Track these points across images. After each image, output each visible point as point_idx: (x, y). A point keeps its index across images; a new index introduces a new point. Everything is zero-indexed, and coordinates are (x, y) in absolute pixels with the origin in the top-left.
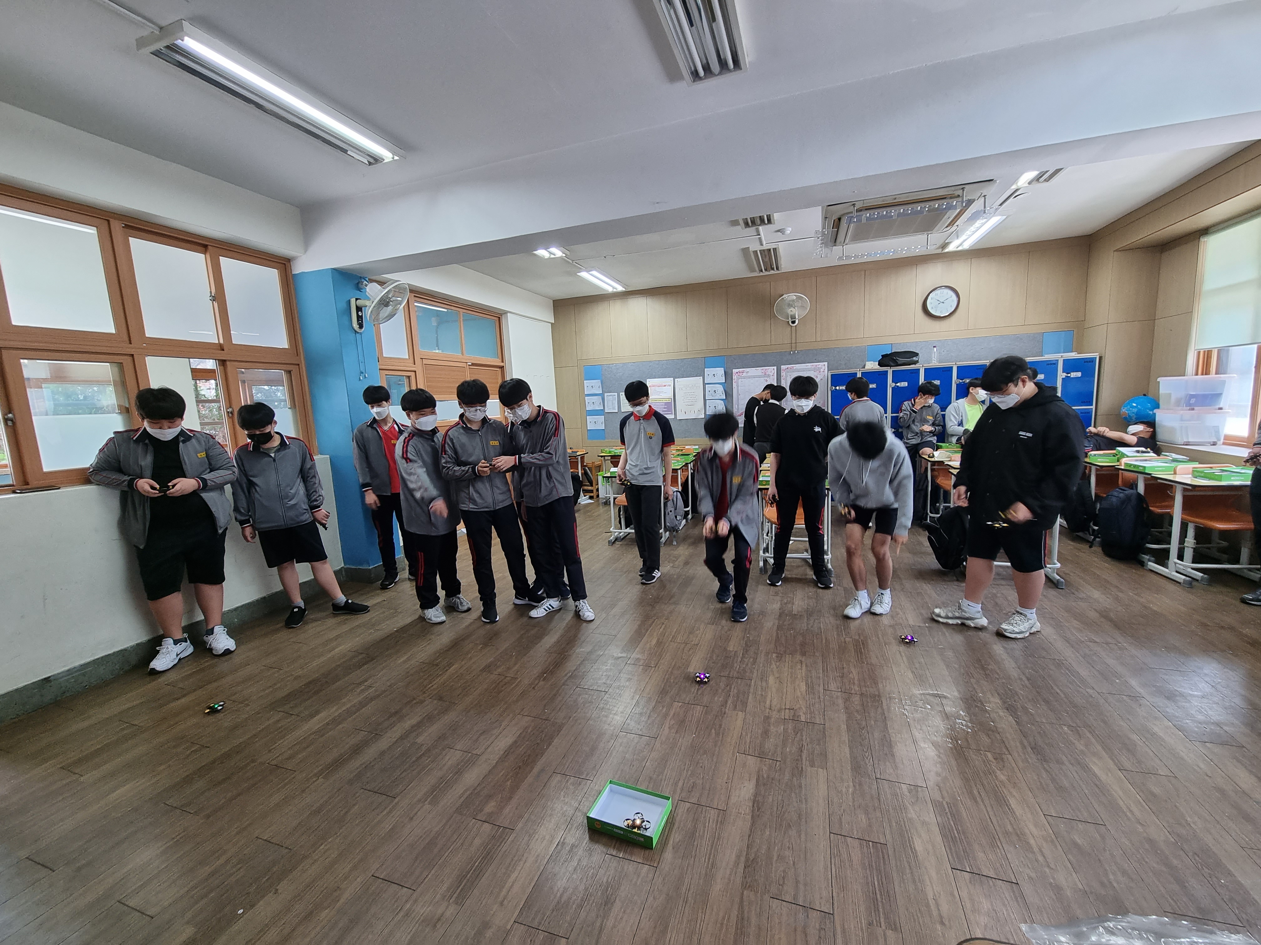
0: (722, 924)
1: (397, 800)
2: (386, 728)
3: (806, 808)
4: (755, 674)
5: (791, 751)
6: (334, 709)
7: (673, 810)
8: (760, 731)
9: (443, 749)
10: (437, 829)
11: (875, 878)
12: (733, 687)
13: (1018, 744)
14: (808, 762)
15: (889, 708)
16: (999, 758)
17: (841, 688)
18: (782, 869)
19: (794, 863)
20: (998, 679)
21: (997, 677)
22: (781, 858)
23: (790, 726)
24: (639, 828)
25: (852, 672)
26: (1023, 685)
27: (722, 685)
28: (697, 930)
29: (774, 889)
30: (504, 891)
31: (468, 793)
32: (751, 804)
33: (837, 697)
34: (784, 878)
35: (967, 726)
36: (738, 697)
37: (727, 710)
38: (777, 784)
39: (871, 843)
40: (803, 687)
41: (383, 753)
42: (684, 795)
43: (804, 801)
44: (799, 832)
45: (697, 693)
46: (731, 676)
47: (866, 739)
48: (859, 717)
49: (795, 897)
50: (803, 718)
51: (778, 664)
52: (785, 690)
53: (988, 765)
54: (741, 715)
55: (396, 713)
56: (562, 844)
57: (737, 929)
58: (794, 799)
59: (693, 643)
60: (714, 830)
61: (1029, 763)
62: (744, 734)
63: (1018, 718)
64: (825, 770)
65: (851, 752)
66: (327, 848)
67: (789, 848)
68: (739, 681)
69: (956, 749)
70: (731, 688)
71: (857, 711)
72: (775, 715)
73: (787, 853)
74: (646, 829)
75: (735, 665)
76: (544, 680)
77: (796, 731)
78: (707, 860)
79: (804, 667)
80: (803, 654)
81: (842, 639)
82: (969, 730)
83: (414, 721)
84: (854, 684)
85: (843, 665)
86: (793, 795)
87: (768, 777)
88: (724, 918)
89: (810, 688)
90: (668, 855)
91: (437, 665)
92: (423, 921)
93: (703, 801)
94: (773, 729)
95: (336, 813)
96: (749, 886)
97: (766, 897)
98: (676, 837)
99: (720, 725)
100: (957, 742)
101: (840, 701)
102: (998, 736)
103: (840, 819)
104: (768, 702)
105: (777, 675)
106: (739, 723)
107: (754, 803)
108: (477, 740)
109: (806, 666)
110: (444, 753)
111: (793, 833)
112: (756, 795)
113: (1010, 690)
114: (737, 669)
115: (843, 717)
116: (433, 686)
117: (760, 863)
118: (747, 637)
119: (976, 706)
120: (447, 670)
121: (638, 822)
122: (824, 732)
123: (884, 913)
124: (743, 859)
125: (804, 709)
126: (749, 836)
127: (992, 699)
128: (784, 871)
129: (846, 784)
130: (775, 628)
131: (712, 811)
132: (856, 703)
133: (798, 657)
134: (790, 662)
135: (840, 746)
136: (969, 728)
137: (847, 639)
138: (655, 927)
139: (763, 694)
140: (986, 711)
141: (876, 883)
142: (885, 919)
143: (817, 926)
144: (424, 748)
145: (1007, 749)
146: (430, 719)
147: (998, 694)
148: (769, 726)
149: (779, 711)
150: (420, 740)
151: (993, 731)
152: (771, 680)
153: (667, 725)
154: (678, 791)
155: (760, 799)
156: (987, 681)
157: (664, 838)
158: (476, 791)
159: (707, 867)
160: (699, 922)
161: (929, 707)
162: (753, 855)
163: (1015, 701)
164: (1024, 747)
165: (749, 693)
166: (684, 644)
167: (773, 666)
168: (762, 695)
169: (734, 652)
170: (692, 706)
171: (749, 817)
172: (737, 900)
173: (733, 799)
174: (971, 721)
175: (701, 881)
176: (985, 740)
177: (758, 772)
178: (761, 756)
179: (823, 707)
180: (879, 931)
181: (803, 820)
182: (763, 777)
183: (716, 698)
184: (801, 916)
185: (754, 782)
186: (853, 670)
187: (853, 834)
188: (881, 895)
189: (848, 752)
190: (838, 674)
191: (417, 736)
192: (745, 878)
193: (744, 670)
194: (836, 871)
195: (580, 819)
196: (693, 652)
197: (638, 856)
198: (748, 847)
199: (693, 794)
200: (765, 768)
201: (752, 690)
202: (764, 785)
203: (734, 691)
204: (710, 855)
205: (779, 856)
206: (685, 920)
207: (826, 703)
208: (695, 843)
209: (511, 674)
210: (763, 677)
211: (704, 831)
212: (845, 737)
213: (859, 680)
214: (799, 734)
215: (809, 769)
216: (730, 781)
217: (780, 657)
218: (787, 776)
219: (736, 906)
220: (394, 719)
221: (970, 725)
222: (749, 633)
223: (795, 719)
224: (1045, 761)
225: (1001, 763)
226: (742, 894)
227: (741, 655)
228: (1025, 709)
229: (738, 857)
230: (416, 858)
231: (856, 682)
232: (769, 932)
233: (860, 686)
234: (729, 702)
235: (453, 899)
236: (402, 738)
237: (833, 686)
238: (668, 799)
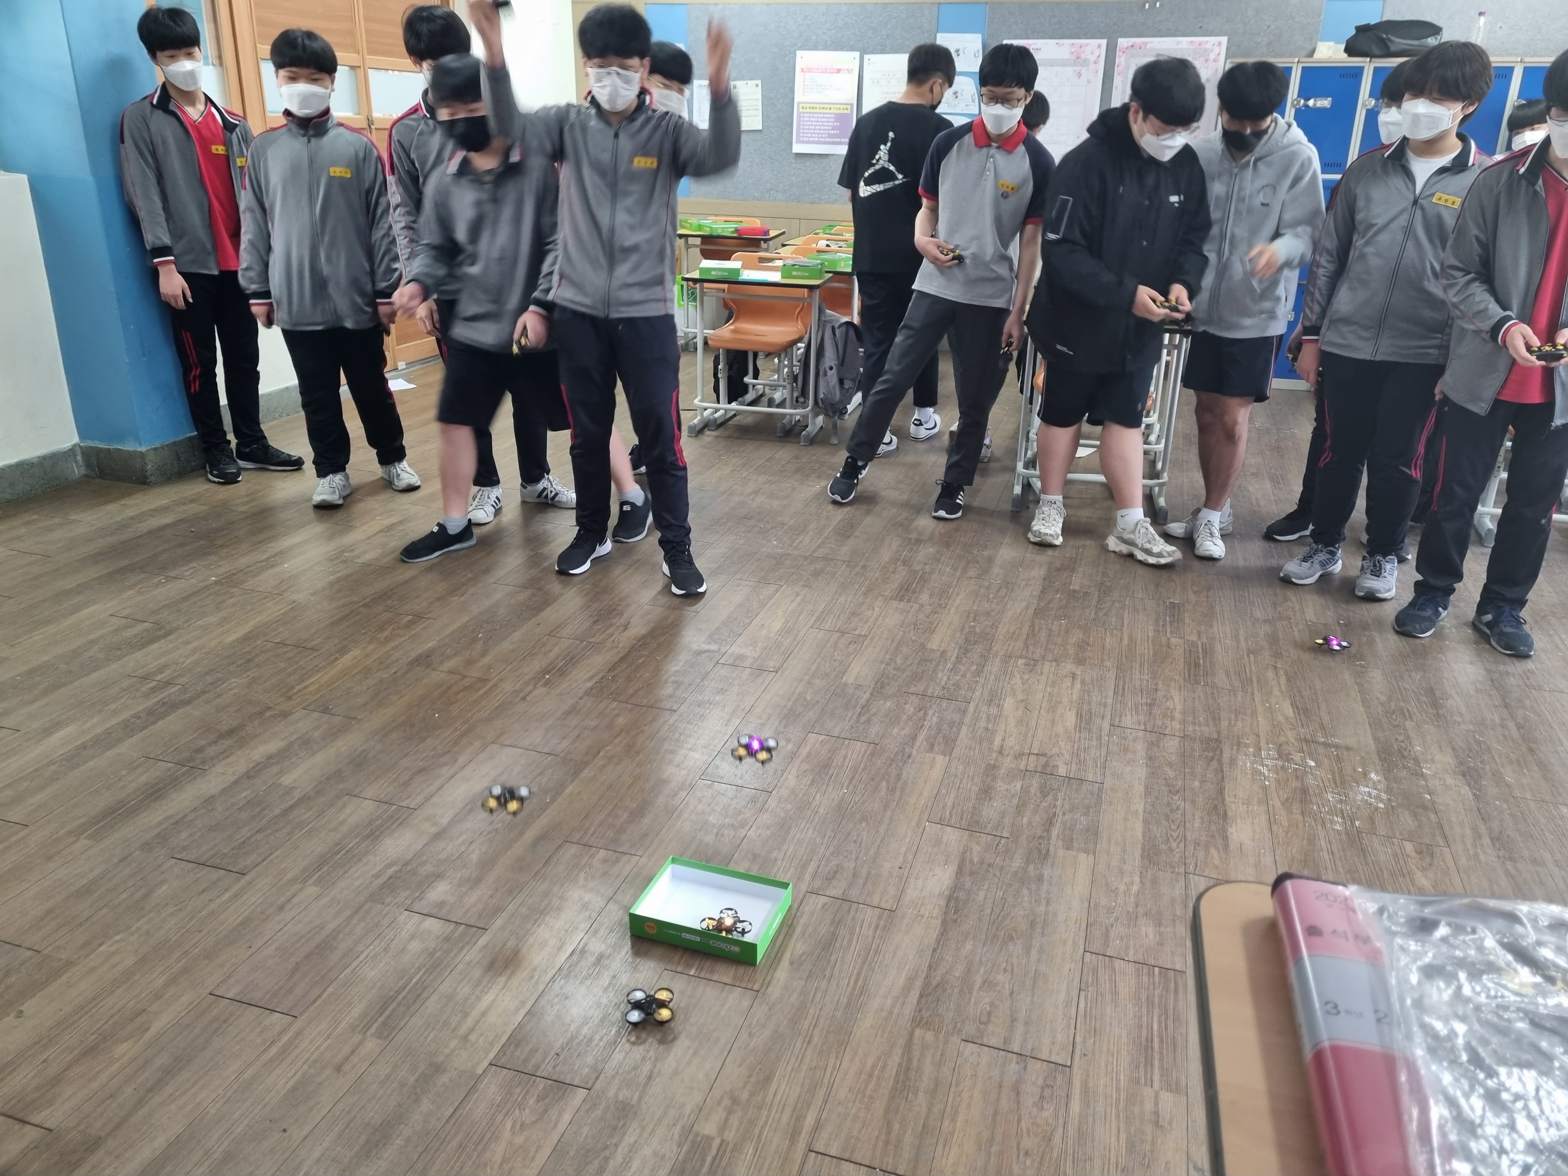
0: (870, 1076)
1: (247, 878)
2: (212, 758)
3: (1046, 913)
4: (978, 694)
5: (1030, 823)
6: (95, 721)
7: (796, 906)
8: (975, 789)
9: (338, 797)
10: (332, 926)
11: (1155, 1019)
12: (930, 712)
13: (1468, 831)
14: (1060, 843)
15: (1233, 761)
16: (1426, 852)
17: (1145, 724)
18: (987, 1000)
19: (1012, 993)
20: (1459, 724)
21: (1460, 720)
22: (987, 984)
23: (1035, 783)
24: (729, 930)
25: (1172, 697)
26: (1505, 736)
27: (910, 709)
28: (826, 1081)
29: (970, 1029)
30: (470, 1022)
31: (394, 869)
32: (943, 903)
33: (1135, 740)
34: (989, 1014)
35: (1378, 798)
36: (939, 730)
37: (914, 752)
38: (998, 873)
39: (1157, 969)
40: (1071, 719)
41: (210, 801)
42: (818, 883)
43: (1044, 902)
44: (1028, 950)
45: (858, 721)
46: (929, 693)
47: (1178, 809)
48: (1171, 774)
49: (1007, 1040)
50: (1062, 771)
51: (1026, 677)
52: (1034, 723)
53: (1402, 862)
54: (941, 761)
55: (231, 732)
56: (581, 952)
57: (896, 1082)
58: (1026, 899)
59: (857, 632)
60: (870, 940)
61: (1479, 861)
62: (944, 791)
63: (1480, 791)
64: (1091, 857)
65: (1147, 831)
66: (113, 948)
67: (1005, 970)
68: (944, 704)
69: (1347, 833)
70: (925, 714)
71: (1170, 764)
72: (1007, 763)
73: (1001, 978)
74: (743, 932)
75: (940, 675)
76: (545, 684)
77: (1044, 791)
78: (852, 984)
79: (1078, 686)
80: (1080, 662)
81: (1164, 640)
82: (1381, 805)
83: (272, 746)
84: (1172, 718)
85: (1157, 684)
86: (1025, 891)
87: (982, 862)
88: (874, 1067)
89: (1085, 720)
90: (782, 973)
91: (314, 649)
92: (315, 1061)
93: (854, 894)
94: (1000, 785)
95: (124, 896)
96: (926, 1023)
97: (955, 1040)
98: (797, 947)
99: (899, 776)
100: (1352, 823)
101: (1140, 748)
102: (1433, 817)
103: (1107, 931)
104: (997, 741)
105: (1020, 697)
106: (937, 772)
107: (948, 902)
108: (406, 784)
109: (1083, 682)
110: (340, 803)
111: (1016, 948)
112: (955, 888)
113: (1479, 743)
114: (943, 683)
115: (1141, 772)
116: (306, 687)
117: (949, 991)
118: (971, 627)
119: (1405, 767)
120: (336, 659)
121: (728, 922)
122: (1099, 797)
123: (1162, 1068)
124: (918, 984)
125: (1067, 756)
126: (934, 950)
127: (1439, 757)
128: (992, 1004)
129: (1127, 879)
130: (1031, 612)
131: (869, 911)
132: (1171, 751)
133: (1068, 667)
134: (1051, 675)
135: (1125, 819)
136: (1382, 801)
137: (1173, 640)
138: (750, 1076)
139: (990, 727)
140: (1422, 775)
141: (1155, 1027)
142: (1161, 1076)
143: (1040, 1082)
144: (297, 795)
145: (1445, 838)
146: (306, 743)
147: (1453, 749)
148: (994, 778)
149: (1019, 756)
150: (287, 780)
151: (1425, 808)
152: (1009, 704)
153: (794, 772)
154: (808, 877)
155: (962, 895)
156: (1438, 727)
157: (776, 949)
158: (409, 868)
159: (851, 994)
160: (829, 1070)
161: (1312, 764)
162: (938, 979)
163: (1482, 762)
164: (1478, 836)
165: (961, 723)
166: (838, 634)
167: (1017, 681)
168: (987, 729)
169: (939, 654)
170: (847, 742)
171: (937, 923)
172: (902, 1042)
173: (911, 894)
174: (1388, 790)
175: (839, 1014)
176: (1407, 821)
177: (964, 852)
178: (973, 827)
179: (1104, 753)
180: (1148, 1092)
181: (1038, 930)
182: (971, 861)
183: (895, 730)
184: (1014, 1067)
185: (952, 869)
186: (1175, 693)
187: (1127, 955)
188: (1161, 1041)
189: (1140, 830)
190: (1144, 700)
191: (281, 772)
192: (920, 1011)
193: (957, 686)
194: (1086, 1007)
195: (615, 915)
196: (855, 649)
197: (725, 973)
198: (930, 967)
199: (834, 882)
200: (977, 848)
201: (967, 720)
202: (971, 873)
203: (932, 719)
204: (858, 975)
205: (984, 982)
206: (804, 1067)
207: (1110, 748)
208: (833, 958)
209: (475, 672)
210: (994, 699)
211: (850, 941)
212: (1139, 805)
213: (1184, 713)
214: (1050, 798)
215: (1061, 853)
216: (908, 866)
217: (1032, 666)
218: (1017, 862)
219: (898, 1051)
220: (228, 742)
221: (1384, 796)
222: (974, 620)
223: (1046, 771)
224: (1511, 859)
225: (1428, 860)
226: (912, 1034)
227: (953, 659)
228: (1498, 778)
229: (911, 980)
230: (295, 969)
231: (1178, 716)
232: (953, 1089)
233: (1183, 722)
234: (920, 738)
235: (373, 1030)
236: (249, 775)
237: (1128, 720)
238: (785, 886)
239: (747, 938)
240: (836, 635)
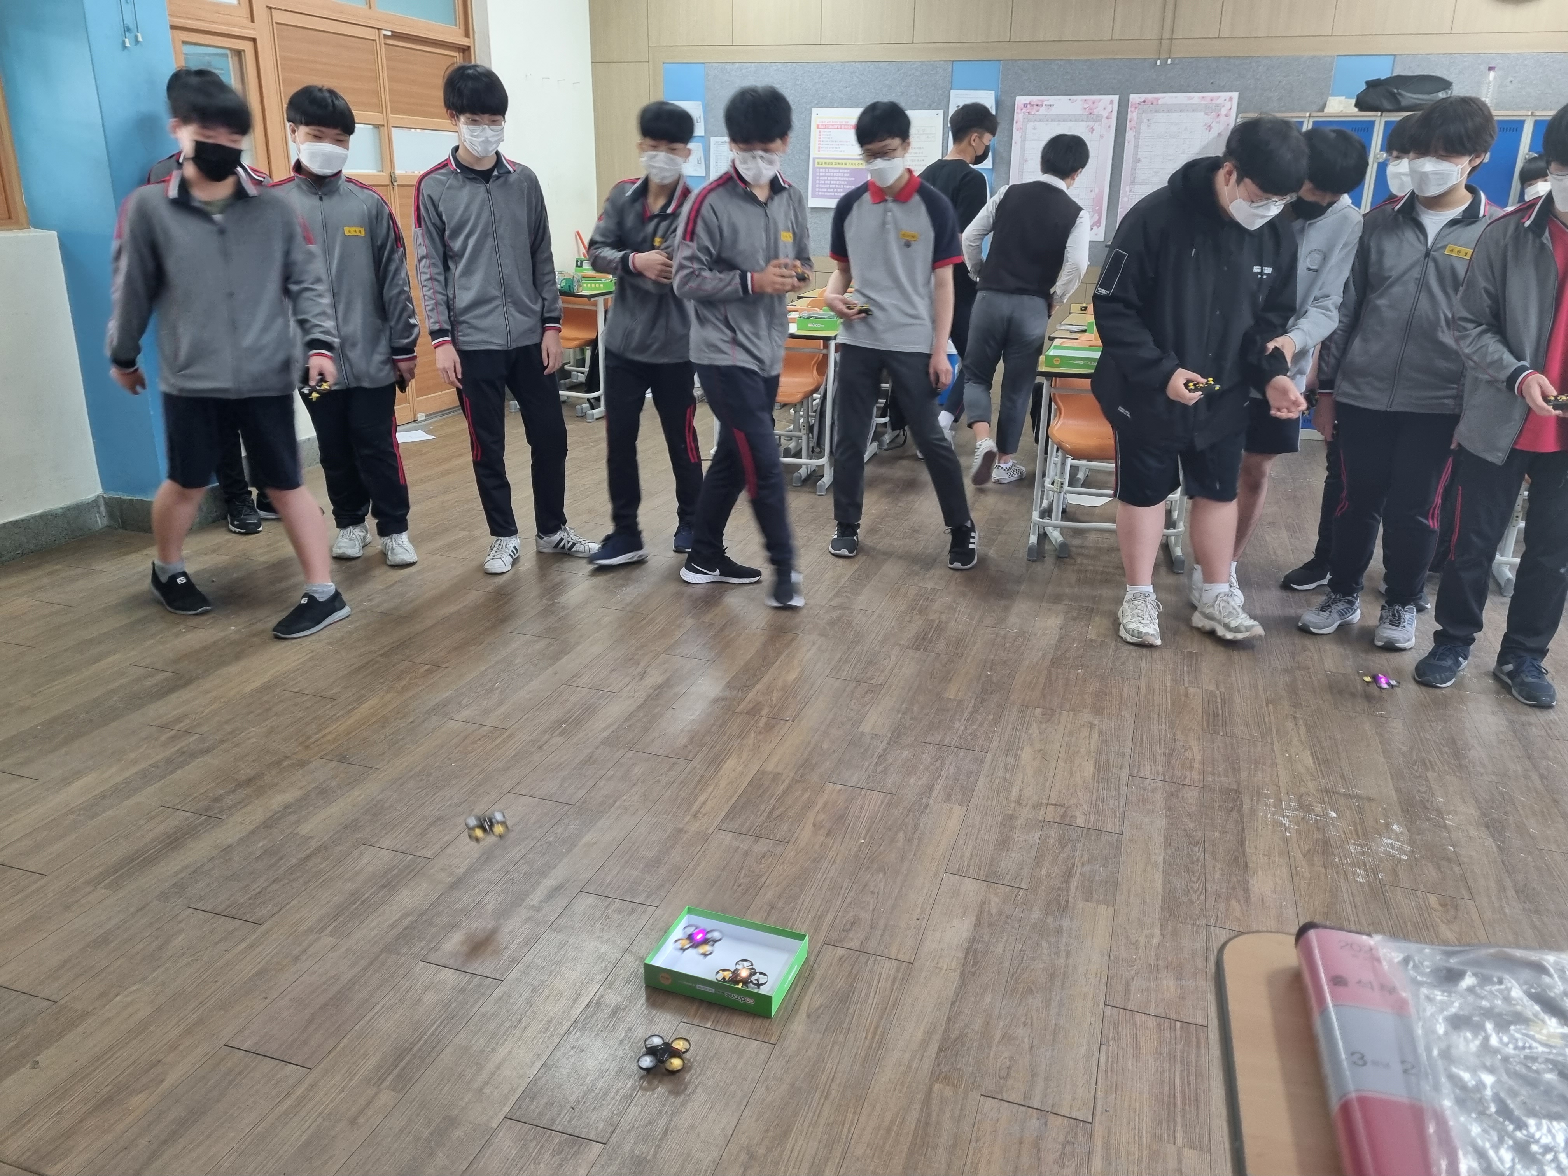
0: (889, 1131)
1: (264, 928)
2: (230, 808)
3: (1067, 966)
4: (995, 744)
5: (1048, 874)
6: (113, 770)
7: (812, 958)
8: (993, 839)
9: (355, 847)
10: (347, 977)
11: (1178, 1074)
12: (947, 762)
13: (1493, 884)
14: (1079, 895)
15: (1253, 812)
16: (1450, 904)
17: (1164, 775)
18: (1006, 1054)
19: (1031, 1048)
20: (1482, 775)
21: (1483, 771)
22: (1007, 1038)
23: (1054, 833)
24: (745, 982)
25: (1190, 747)
26: (1528, 787)
27: (927, 758)
28: (844, 1137)
29: (989, 1085)
30: (484, 1075)
31: (409, 919)
32: (961, 955)
33: (1154, 790)
34: (1009, 1068)
35: (1401, 850)
36: (957, 780)
37: (931, 802)
38: (1017, 926)
39: (1178, 1024)
40: (1089, 769)
41: (228, 849)
42: (834, 935)
43: (1063, 954)
44: (1048, 1003)
45: (874, 771)
46: (946, 742)
47: (1198, 860)
48: (1191, 825)
49: (1027, 1095)
50: (1081, 821)
51: (1044, 726)
52: (1051, 773)
53: (1426, 915)
54: (958, 811)
55: (249, 781)
56: (596, 1005)
57: (915, 1137)
58: (1045, 951)
59: (873, 682)
60: (888, 992)
61: (1504, 914)
62: (961, 842)
63: (1504, 842)
64: (1111, 909)
65: (1166, 882)
66: (129, 999)
67: (1025, 1024)
68: (962, 753)
69: (1370, 885)
70: (943, 764)
71: (1190, 815)
72: (1026, 813)
73: (1020, 1032)
74: (759, 985)
75: (957, 724)
76: (561, 734)
77: (1063, 842)
78: (869, 1037)
79: (1096, 736)
80: (1098, 711)
81: (1182, 690)
82: (1405, 857)
83: (290, 796)
84: (1192, 768)
85: (1175, 734)
86: (1044, 943)
87: (1000, 914)
88: (892, 1122)
89: (1103, 770)
90: (798, 1026)
91: (332, 699)
92: (330, 1114)
93: (871, 946)
94: (1018, 835)
95: (141, 946)
96: (945, 1078)
97: (974, 1095)
98: (814, 999)
99: (916, 826)
100: (1375, 876)
101: (1159, 798)
102: (1457, 869)
103: (1128, 985)
104: (1015, 793)
105: (1038, 746)
106: (954, 823)
107: (967, 954)
108: (422, 834)
109: (1101, 733)
110: (356, 853)
111: (1036, 1001)
112: (973, 940)
113: (1502, 794)
114: (960, 732)
115: (1161, 823)
116: (325, 735)
117: (967, 1045)
118: (988, 676)
119: (1428, 819)
120: (354, 709)
121: (744, 974)
122: (1118, 848)
123: (1184, 1125)
124: (937, 1038)
125: (1085, 807)
126: (953, 1003)
127: (1462, 808)
128: (1011, 1058)
129: (1147, 932)
130: (1047, 661)
131: (888, 964)
132: (1190, 801)
133: (1086, 716)
134: (1069, 725)
135: (1145, 871)
136: (1405, 853)
137: (1192, 690)
138: (767, 1131)
139: (1008, 776)
140: (1446, 827)
141: (1178, 1082)
142: (1185, 1132)
143: (1061, 1138)
144: (314, 844)
145: (1470, 890)
146: (324, 793)
147: (1476, 800)
148: (1012, 829)
149: (1036, 806)
150: (305, 829)
151: (1449, 860)
152: (1026, 754)
153: (810, 823)
154: (825, 927)
155: (980, 947)
156: (1461, 778)
157: (793, 1002)
158: (425, 918)
159: (870, 1048)
160: (847, 1125)
161: (1334, 815)
162: (957, 1032)
163: (1506, 813)
164: (1502, 889)
165: (978, 773)
167: (1034, 730)
168: (1004, 779)
169: (955, 703)
170: (863, 792)
171: (955, 976)
172: (920, 1097)
173: (929, 945)
174: (1411, 842)
175: (856, 1068)
176: (1430, 872)
177: (982, 904)
178: (991, 878)
179: (1122, 804)
180: (1171, 1149)
181: (1058, 984)
182: (989, 912)
183: (912, 780)
184: (1034, 1123)
185: (971, 920)
186: (1194, 744)
187: (1148, 1009)
188: (1184, 1098)
189: (1160, 881)
190: (1163, 750)
191: (298, 822)
192: (939, 1065)
193: (974, 735)
194: (1107, 1062)
195: (633, 966)
196: (872, 698)
197: (742, 1026)
198: (949, 1020)
199: (851, 935)
200: (995, 900)
201: (985, 769)
202: (990, 925)
203: (950, 769)
204: (877, 1028)
205: (1003, 1037)
206: (822, 1122)
207: (1130, 798)
208: (851, 1010)
209: (492, 721)
210: (1011, 748)
211: (868, 994)
212: (1158, 856)
213: (1203, 763)
214: (1069, 848)
215: (1080, 905)
216: (926, 917)
217: (1049, 714)
218: (1036, 915)
219: (917, 1106)
220: (246, 792)
221: (1407, 848)
222: (991, 670)
223: (1065, 822)
224: (1537, 912)
225: (1452, 912)
226: (930, 1089)
227: (970, 708)
228: (1521, 829)
229: (929, 1033)
230: (311, 1021)
231: (1197, 765)
232: (973, 1145)
233: (1202, 772)
234: (938, 788)
235: (387, 1083)
236: (268, 824)
237: (1147, 771)
238: (801, 937)
239: (763, 991)
240: (854, 684)
